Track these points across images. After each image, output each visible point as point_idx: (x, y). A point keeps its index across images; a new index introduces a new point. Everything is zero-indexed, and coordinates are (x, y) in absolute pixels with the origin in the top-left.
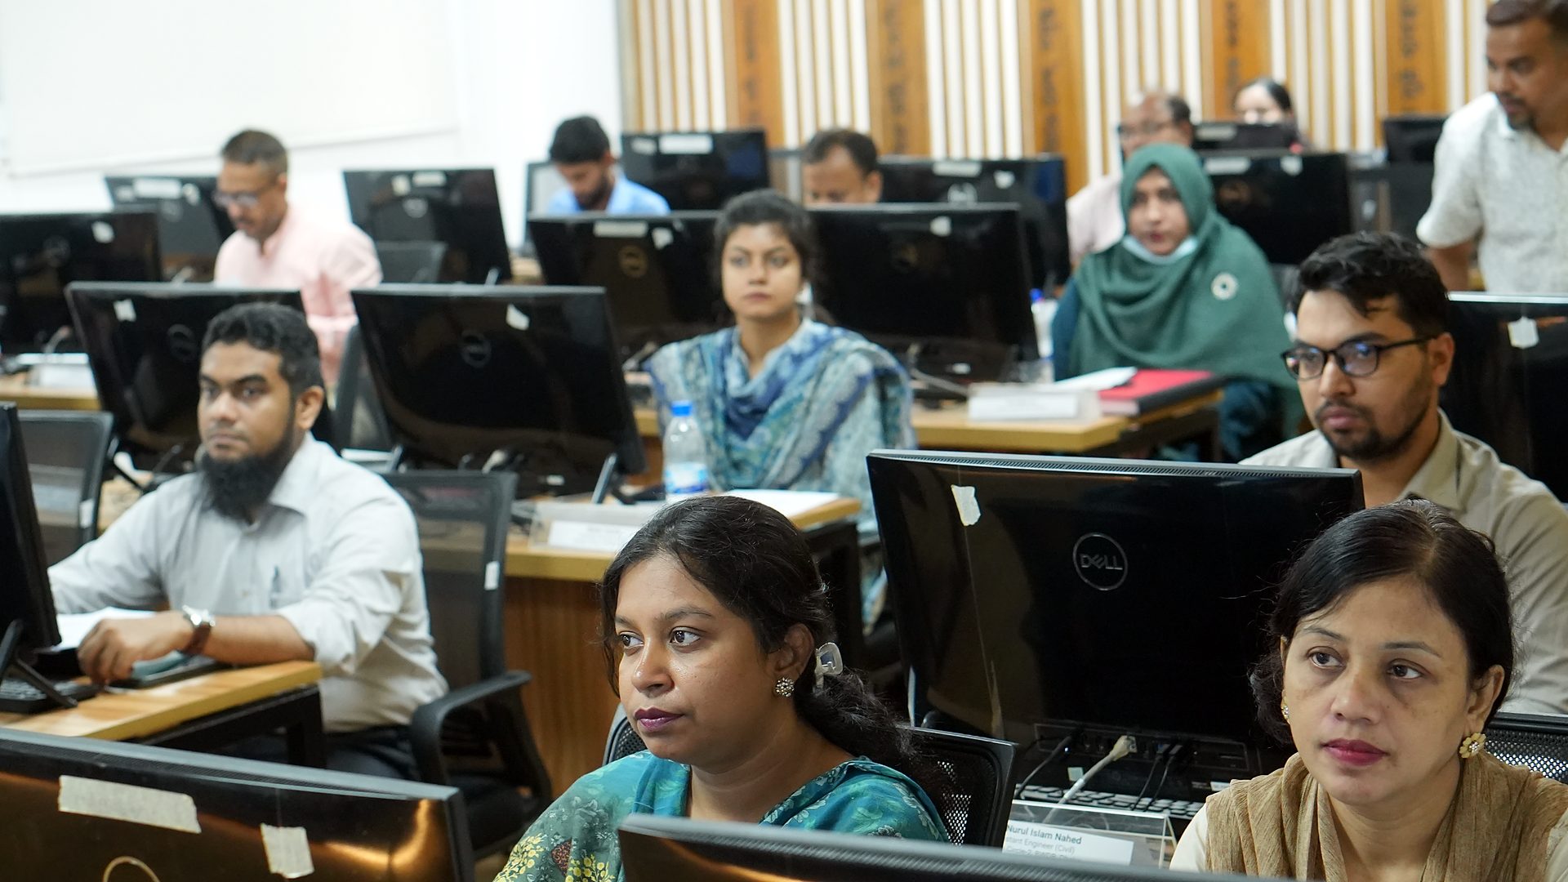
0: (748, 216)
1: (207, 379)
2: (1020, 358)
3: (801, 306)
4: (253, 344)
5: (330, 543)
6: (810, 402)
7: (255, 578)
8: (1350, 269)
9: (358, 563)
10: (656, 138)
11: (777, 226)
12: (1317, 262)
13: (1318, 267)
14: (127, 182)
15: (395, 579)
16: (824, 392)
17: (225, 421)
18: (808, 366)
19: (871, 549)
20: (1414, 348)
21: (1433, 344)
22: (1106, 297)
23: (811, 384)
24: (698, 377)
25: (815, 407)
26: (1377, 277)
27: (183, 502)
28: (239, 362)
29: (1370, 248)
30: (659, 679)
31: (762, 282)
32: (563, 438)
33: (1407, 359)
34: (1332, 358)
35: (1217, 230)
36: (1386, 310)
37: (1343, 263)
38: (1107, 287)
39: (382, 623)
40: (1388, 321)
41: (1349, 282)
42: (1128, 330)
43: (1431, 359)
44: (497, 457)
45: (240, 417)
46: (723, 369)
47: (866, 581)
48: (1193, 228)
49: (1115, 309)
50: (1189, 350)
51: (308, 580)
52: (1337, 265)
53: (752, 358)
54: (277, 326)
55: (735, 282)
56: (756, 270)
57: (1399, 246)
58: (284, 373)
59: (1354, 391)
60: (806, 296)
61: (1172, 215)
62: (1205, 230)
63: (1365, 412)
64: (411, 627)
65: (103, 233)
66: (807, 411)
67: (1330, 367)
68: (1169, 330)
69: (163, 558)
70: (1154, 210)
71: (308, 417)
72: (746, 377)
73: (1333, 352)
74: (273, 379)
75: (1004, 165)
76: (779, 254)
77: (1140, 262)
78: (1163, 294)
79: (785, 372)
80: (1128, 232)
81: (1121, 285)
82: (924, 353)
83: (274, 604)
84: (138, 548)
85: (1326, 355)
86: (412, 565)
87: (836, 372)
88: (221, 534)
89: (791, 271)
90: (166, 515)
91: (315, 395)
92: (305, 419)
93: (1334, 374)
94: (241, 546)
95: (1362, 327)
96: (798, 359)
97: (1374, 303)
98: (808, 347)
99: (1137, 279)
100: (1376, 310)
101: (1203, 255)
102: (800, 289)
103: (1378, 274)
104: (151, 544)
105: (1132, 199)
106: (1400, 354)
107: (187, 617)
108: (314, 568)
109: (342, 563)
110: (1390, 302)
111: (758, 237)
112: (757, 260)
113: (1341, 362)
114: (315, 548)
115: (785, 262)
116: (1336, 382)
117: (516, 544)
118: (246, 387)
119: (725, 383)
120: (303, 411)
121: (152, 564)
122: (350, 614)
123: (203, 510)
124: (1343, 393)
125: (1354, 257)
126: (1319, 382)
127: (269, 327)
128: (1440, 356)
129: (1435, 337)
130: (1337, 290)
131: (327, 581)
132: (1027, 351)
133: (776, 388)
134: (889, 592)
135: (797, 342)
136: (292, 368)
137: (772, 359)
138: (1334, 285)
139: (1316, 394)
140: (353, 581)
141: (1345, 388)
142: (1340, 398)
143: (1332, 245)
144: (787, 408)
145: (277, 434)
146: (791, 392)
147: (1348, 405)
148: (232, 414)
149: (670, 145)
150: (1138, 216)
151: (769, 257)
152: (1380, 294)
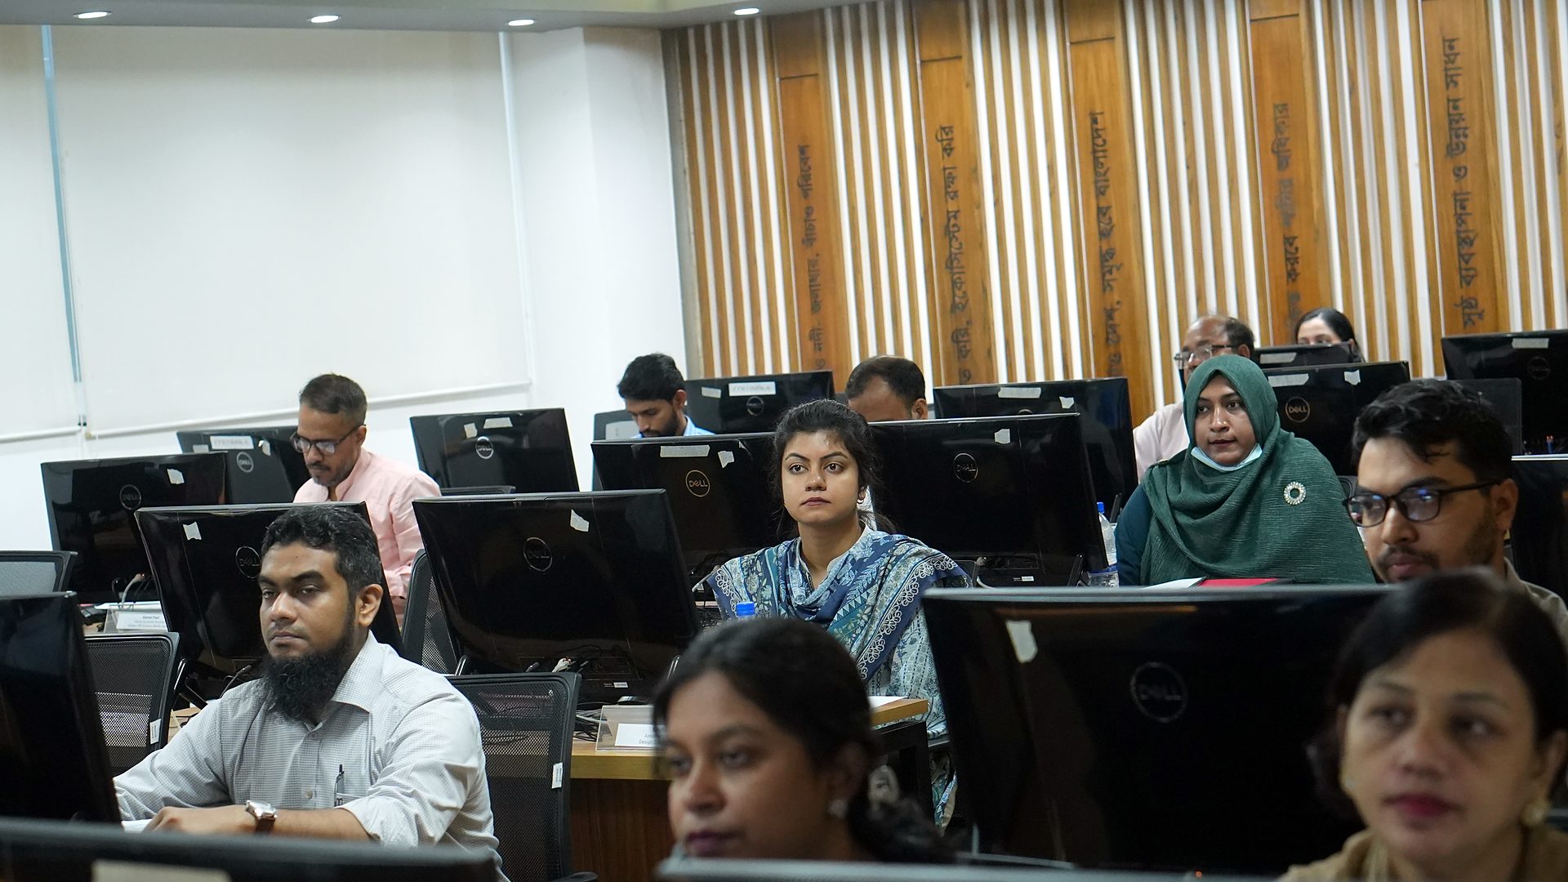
0: (805, 424)
1: (267, 580)
2: (1087, 567)
3: (862, 514)
4: (309, 544)
5: (394, 740)
6: (873, 607)
7: (321, 779)
8: (1409, 413)
9: (421, 758)
10: (723, 385)
11: (834, 432)
12: (1376, 407)
13: (1377, 412)
14: (203, 437)
15: (459, 774)
16: (886, 598)
17: (284, 620)
18: (870, 572)
19: (940, 752)
20: (1476, 492)
21: (1496, 490)
22: (1173, 507)
23: (873, 591)
24: (761, 588)
25: (878, 613)
26: (1437, 421)
27: (247, 706)
28: (295, 559)
29: (1431, 394)
30: (710, 798)
31: (819, 488)
32: (628, 645)
33: (1469, 504)
34: (1394, 503)
35: (1285, 440)
36: (1447, 454)
37: (1402, 408)
38: (1174, 498)
39: (446, 818)
40: (1449, 467)
41: (1408, 426)
42: (1198, 539)
43: (1495, 505)
44: (562, 664)
45: (299, 616)
46: (786, 579)
47: (937, 785)
48: (1260, 438)
49: (1183, 519)
50: (1262, 558)
51: (373, 778)
52: (1396, 410)
53: (814, 567)
54: (332, 525)
55: (793, 489)
56: (814, 476)
57: (1459, 391)
58: (340, 569)
59: (1417, 537)
60: (867, 503)
61: (1239, 422)
62: (1272, 439)
63: (1430, 559)
64: (479, 826)
65: (176, 477)
66: (871, 616)
67: (1392, 513)
68: (1240, 539)
69: (228, 762)
70: (1219, 417)
71: (367, 614)
72: (810, 588)
73: (1395, 497)
74: (330, 576)
75: (1068, 388)
76: (834, 460)
77: (1208, 470)
78: (1232, 502)
79: (846, 580)
80: (1193, 444)
81: (1191, 495)
82: (988, 564)
83: (338, 802)
84: (203, 753)
85: (1387, 500)
86: (476, 761)
87: (896, 578)
88: (287, 736)
89: (849, 477)
90: (231, 719)
91: (374, 591)
92: (365, 616)
93: (1395, 520)
94: (305, 745)
95: (1423, 473)
96: (859, 566)
97: (1435, 448)
98: (869, 553)
99: (1205, 489)
100: (1437, 454)
101: (1271, 463)
102: (859, 495)
103: (1438, 418)
104: (216, 749)
105: (1196, 409)
106: (1462, 498)
107: (250, 810)
108: (380, 764)
109: (406, 759)
110: (1450, 447)
111: (815, 444)
112: (814, 466)
113: (1403, 509)
114: (380, 745)
115: (843, 468)
116: (1397, 528)
117: (580, 748)
118: (303, 586)
119: (789, 592)
120: (364, 607)
121: (218, 769)
122: (414, 808)
123: (267, 713)
124: (1404, 539)
125: (1413, 403)
126: (1382, 529)
127: (324, 525)
128: (1503, 502)
129: (1499, 483)
130: (1397, 436)
131: (391, 777)
132: (1093, 559)
133: (839, 595)
134: (959, 796)
135: (858, 549)
136: (350, 565)
137: (834, 566)
138: (1393, 430)
139: (1378, 542)
140: (414, 775)
141: (1407, 534)
142: (1403, 543)
143: (1390, 393)
144: (851, 614)
145: (337, 632)
146: (854, 598)
147: (1411, 552)
148: (291, 613)
149: (736, 390)
150: (1202, 425)
151: (825, 462)
152: (1441, 440)
